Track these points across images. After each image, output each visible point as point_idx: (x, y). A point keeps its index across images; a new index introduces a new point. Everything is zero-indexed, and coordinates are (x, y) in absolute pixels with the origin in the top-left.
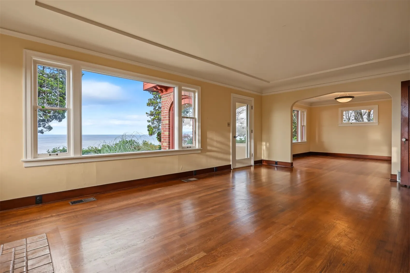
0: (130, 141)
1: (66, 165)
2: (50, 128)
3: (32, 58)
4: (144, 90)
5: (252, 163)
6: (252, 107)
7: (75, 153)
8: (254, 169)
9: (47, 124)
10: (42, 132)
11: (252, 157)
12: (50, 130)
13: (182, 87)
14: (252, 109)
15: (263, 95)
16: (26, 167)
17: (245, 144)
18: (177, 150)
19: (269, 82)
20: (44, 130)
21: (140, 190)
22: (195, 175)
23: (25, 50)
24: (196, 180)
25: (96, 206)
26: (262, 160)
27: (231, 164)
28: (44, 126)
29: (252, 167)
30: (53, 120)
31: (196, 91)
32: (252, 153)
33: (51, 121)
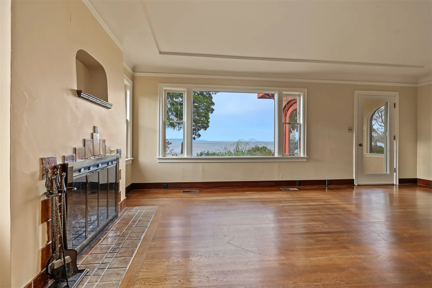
0: (262, 147)
1: (181, 163)
2: (199, 136)
3: (163, 88)
4: (258, 98)
5: (396, 181)
6: (395, 104)
7: (187, 155)
8: (399, 190)
9: (197, 132)
10: (194, 139)
11: (395, 173)
12: (199, 137)
13: (283, 93)
14: (395, 107)
15: (418, 85)
16: (159, 162)
17: (383, 154)
18: (277, 157)
19: (423, 67)
20: (196, 137)
21: (235, 191)
22: (298, 185)
23: (159, 84)
24: (297, 190)
25: (196, 196)
26: (416, 179)
27: (354, 178)
28: (195, 134)
29: (395, 186)
30: (201, 129)
31: (301, 94)
32: (395, 167)
33: (200, 130)
